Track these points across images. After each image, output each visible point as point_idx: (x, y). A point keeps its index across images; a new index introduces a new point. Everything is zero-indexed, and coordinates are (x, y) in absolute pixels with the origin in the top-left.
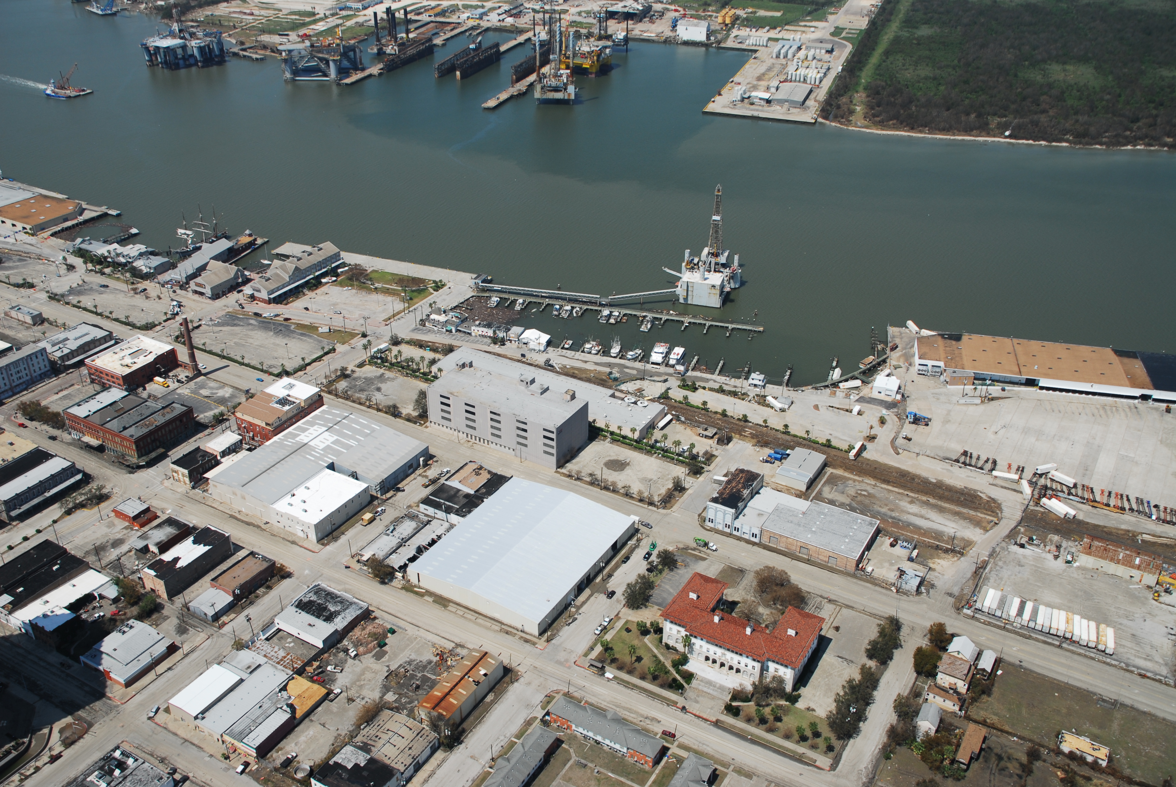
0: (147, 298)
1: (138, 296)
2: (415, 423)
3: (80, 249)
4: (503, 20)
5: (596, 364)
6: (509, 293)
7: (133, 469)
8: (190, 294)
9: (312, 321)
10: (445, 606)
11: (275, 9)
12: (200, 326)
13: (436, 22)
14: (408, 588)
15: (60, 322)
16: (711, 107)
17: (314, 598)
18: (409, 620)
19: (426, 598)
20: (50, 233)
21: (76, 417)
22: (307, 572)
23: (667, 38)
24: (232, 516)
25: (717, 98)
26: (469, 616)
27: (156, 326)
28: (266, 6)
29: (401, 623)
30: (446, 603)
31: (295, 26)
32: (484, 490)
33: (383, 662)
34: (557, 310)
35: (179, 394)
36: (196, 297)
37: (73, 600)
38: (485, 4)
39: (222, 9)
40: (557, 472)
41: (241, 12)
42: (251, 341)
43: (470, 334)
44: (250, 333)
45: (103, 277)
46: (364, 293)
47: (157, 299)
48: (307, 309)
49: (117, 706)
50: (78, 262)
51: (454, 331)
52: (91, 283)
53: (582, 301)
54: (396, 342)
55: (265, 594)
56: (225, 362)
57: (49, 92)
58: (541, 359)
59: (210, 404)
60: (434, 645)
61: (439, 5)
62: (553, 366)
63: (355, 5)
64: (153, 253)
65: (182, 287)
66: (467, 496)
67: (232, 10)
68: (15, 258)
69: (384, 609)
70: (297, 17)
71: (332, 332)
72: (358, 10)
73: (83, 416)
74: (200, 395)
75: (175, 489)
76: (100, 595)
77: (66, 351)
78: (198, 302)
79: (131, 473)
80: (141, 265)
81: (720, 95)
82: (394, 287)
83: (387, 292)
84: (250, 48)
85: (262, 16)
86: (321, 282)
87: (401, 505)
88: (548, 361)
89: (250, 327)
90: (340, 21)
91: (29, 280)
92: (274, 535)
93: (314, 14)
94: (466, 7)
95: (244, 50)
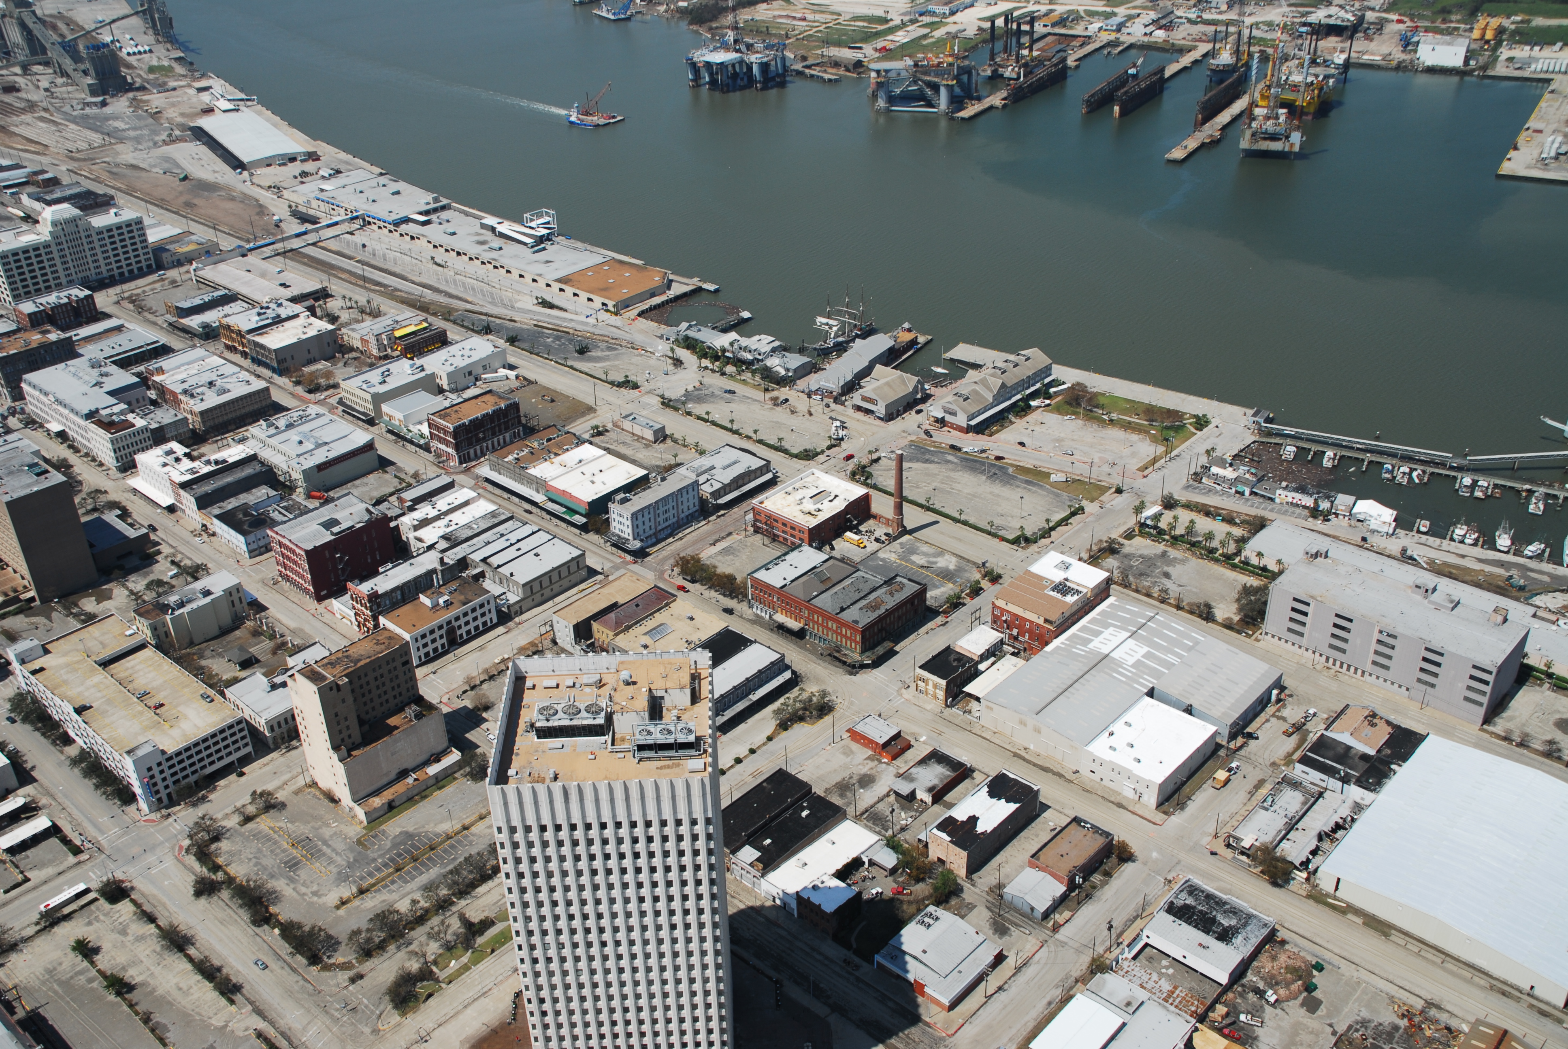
0: (793, 412)
1: (779, 409)
2: (1239, 632)
3: (687, 338)
4: (1151, 33)
5: (1480, 561)
6: (1308, 440)
7: (855, 668)
8: (850, 411)
9: (1038, 463)
10: (1386, 935)
11: (833, 13)
12: (879, 459)
13: (1055, 34)
14: (1318, 897)
15: (690, 440)
16: (1507, 168)
17: (1190, 901)
18: (1337, 951)
19: (1350, 916)
20: (636, 312)
21: (768, 586)
22: (1155, 855)
23: (1400, 63)
24: (1016, 755)
25: (1512, 154)
26: (1430, 956)
27: (817, 454)
28: (819, 9)
29: (1327, 956)
30: (1386, 930)
31: (869, 37)
32: (1389, 752)
33: (1320, 1017)
34: (1388, 471)
35: (883, 560)
36: (860, 415)
37: (839, 866)
38: (1116, 10)
39: (762, 12)
40: (1481, 730)
41: (788, 16)
42: (958, 486)
43: (1272, 500)
44: (952, 474)
45: (723, 378)
46: (1095, 426)
47: (807, 416)
48: (1022, 444)
49: (943, 1039)
50: (683, 354)
51: (1247, 493)
52: (710, 386)
53: (1419, 460)
54: (1169, 504)
55: (1104, 883)
56: (933, 517)
57: (573, 119)
58: (1394, 546)
59: (932, 579)
60: (1392, 999)
61: (1052, 11)
62: (1415, 560)
63: (939, 9)
64: (785, 349)
65: (836, 400)
66: (1365, 757)
67: (777, 13)
68: (603, 345)
69: (1291, 927)
70: (865, 24)
71: (1073, 484)
72: (944, 16)
73: (779, 586)
74: (913, 563)
75: (921, 704)
76: (870, 861)
77: (717, 486)
78: (864, 422)
79: (851, 674)
80: (775, 363)
81: (1516, 148)
82: (1134, 419)
83: (1128, 426)
84: (817, 65)
85: (818, 21)
86: (1030, 406)
87: (1261, 760)
88: (1404, 550)
89: (950, 466)
90: (926, 31)
91: (632, 378)
92: (1088, 791)
93: (887, 21)
94: (1091, 14)
95: (809, 67)
